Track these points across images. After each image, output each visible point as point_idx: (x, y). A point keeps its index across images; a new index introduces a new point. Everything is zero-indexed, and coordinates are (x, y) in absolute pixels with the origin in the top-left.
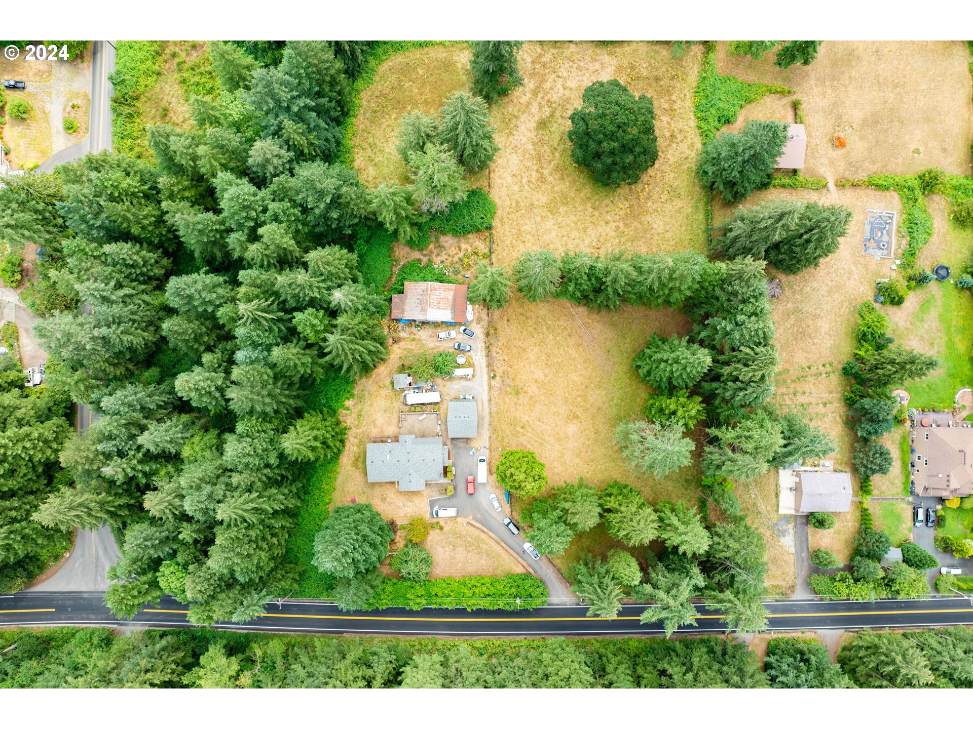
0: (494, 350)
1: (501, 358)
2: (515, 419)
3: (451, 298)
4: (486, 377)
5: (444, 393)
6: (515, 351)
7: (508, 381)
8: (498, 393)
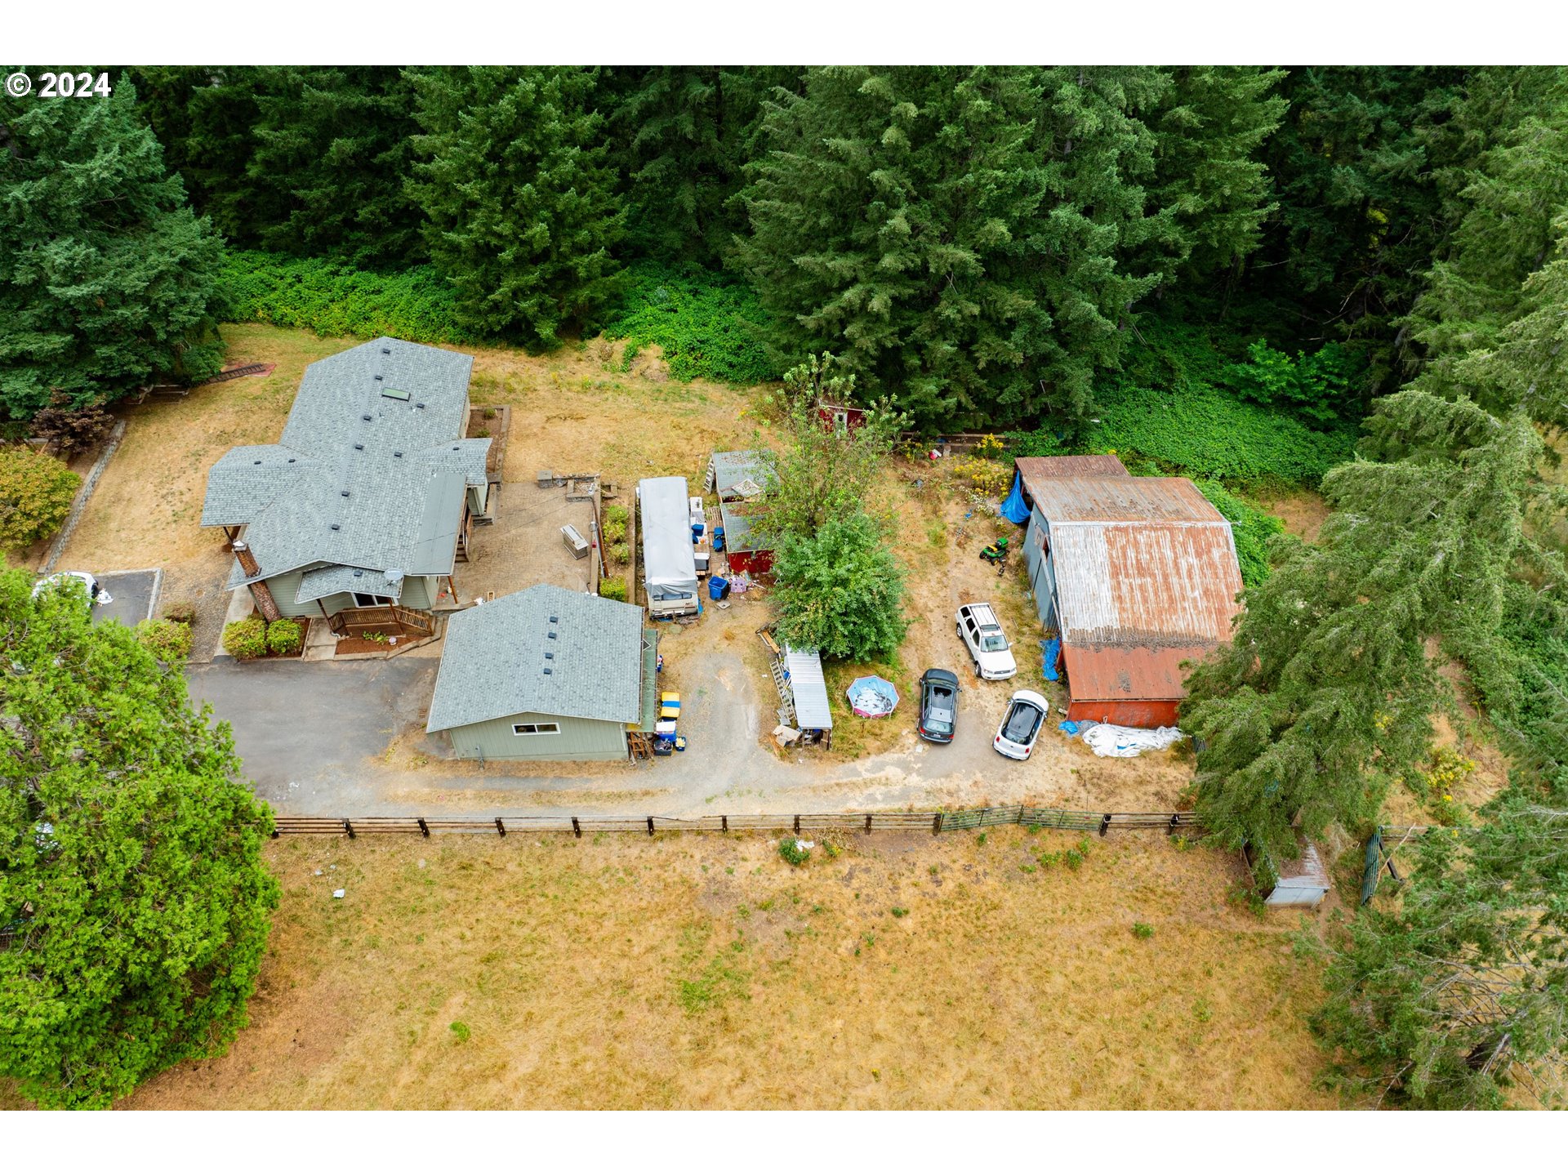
0: (952, 854)
1: (907, 896)
2: (524, 986)
3: (1179, 624)
4: (783, 810)
5: (692, 634)
6: (966, 971)
7: (768, 938)
8: (696, 877)
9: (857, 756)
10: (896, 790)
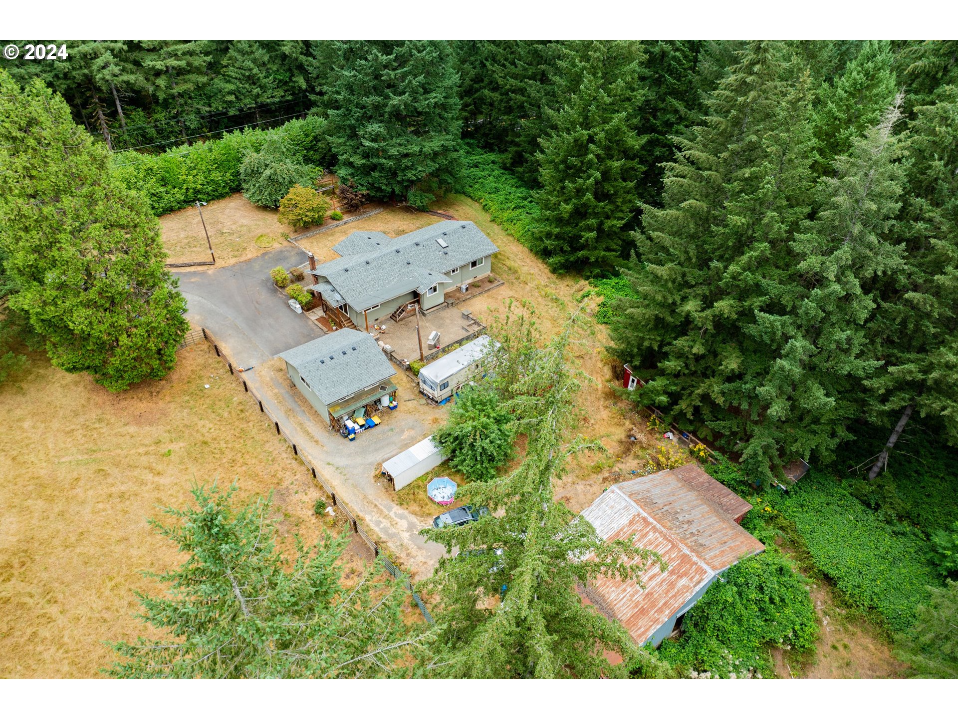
2: (199, 459)
8: (286, 483)
9: (401, 504)
10: (393, 530)
